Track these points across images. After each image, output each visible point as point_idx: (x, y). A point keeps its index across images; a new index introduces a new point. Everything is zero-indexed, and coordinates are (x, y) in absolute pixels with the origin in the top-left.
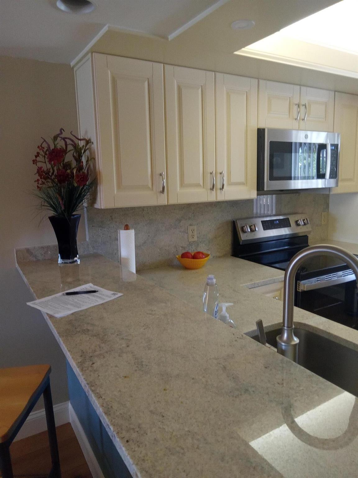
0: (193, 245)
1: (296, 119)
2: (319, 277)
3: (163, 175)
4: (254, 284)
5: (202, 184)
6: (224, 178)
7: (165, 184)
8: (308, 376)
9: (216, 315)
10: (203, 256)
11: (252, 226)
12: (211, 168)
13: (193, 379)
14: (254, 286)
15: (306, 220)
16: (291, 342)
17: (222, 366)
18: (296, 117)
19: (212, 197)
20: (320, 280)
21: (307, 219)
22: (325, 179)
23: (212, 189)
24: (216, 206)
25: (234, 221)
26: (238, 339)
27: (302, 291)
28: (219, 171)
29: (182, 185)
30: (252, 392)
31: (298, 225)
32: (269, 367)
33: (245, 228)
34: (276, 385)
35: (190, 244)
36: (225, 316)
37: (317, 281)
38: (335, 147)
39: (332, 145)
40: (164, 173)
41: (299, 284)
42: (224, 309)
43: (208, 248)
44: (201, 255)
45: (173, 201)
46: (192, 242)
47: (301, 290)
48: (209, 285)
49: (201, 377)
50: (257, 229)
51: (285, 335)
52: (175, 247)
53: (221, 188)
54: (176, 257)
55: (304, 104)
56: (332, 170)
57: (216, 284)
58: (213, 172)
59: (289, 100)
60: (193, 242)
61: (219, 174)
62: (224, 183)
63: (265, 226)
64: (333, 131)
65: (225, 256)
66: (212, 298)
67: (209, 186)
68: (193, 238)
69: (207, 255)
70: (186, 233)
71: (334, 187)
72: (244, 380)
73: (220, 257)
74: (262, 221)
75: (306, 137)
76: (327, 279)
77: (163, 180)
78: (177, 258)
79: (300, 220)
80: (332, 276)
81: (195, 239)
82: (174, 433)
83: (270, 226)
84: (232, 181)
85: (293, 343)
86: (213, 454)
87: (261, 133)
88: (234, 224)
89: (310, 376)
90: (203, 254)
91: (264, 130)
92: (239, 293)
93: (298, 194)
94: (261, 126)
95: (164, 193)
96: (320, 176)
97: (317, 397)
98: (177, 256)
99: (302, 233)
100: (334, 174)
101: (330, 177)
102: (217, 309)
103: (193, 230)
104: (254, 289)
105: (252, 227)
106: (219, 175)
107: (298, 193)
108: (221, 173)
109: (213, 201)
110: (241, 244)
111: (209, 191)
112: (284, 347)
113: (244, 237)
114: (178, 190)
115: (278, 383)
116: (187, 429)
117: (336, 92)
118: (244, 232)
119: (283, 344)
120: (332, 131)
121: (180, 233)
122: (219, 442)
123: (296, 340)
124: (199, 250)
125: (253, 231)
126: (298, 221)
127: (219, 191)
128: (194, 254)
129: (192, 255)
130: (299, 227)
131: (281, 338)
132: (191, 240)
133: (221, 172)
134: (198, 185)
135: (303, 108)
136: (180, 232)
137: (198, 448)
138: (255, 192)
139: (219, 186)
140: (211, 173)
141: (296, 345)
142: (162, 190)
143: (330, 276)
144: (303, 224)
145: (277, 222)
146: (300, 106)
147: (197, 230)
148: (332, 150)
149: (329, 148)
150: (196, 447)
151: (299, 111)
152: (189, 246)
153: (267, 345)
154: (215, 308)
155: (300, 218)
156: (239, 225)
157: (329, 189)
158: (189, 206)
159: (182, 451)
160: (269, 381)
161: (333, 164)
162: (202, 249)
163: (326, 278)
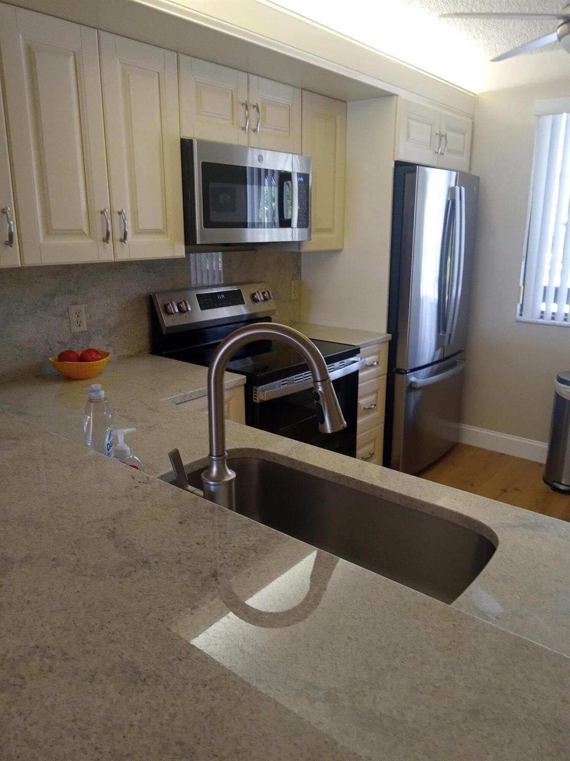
0: (81, 339)
1: (244, 129)
2: (285, 379)
3: (8, 213)
4: (185, 396)
5: (86, 230)
6: (126, 222)
7: (14, 230)
8: (245, 525)
9: (108, 450)
10: (97, 356)
11: (181, 303)
12: (102, 203)
13: (54, 560)
14: (184, 399)
15: (266, 292)
16: (223, 478)
17: (107, 531)
18: (243, 125)
19: (107, 254)
20: (286, 383)
21: (268, 292)
22: (292, 228)
23: (106, 240)
24: (119, 271)
25: (151, 295)
26: (139, 484)
27: (261, 401)
28: (117, 208)
29: (48, 230)
30: (153, 564)
31: (255, 300)
32: (185, 521)
33: (170, 307)
34: (194, 547)
35: (75, 337)
36: (125, 451)
37: (282, 385)
38: (305, 177)
39: (299, 175)
40: (11, 209)
41: (255, 391)
42: (121, 439)
43: (108, 343)
44: (94, 355)
45: (32, 260)
46: (78, 334)
47: (259, 399)
48: (93, 402)
49: (67, 555)
50: (189, 309)
51: (215, 469)
52: (47, 342)
53: (123, 238)
54: (49, 360)
55: (255, 105)
56: (301, 215)
57: (105, 399)
58: (105, 210)
59: (231, 94)
60: (79, 332)
61: (118, 215)
62: (127, 230)
63: (203, 304)
64: (302, 153)
65: (138, 354)
66: (100, 424)
67: (101, 235)
68: (79, 325)
69: (106, 355)
70: (67, 319)
71: (305, 241)
72: (142, 549)
73: (130, 357)
74: (198, 296)
75: (260, 159)
76: (296, 381)
77: (9, 222)
78: (51, 362)
79: (258, 292)
80: (304, 376)
81: (84, 327)
82: (9, 655)
83: (211, 302)
84: (141, 228)
85: (227, 479)
86: (76, 674)
87: (186, 146)
88: (151, 300)
89: (247, 526)
90: (97, 352)
91: (191, 141)
92: (158, 412)
93: (253, 252)
94: (187, 135)
95: (13, 245)
96: (285, 223)
97: (254, 555)
98: (51, 359)
99: (262, 312)
100: (305, 221)
101: (299, 226)
102: (110, 440)
103: (78, 313)
104: (185, 404)
105: (183, 305)
106: (116, 217)
107: (254, 250)
108: (120, 213)
109: (111, 261)
110: (164, 333)
111: (101, 243)
112: (212, 488)
113: (168, 322)
114: (42, 240)
115: (198, 544)
116: (33, 644)
117: (303, 90)
118: (168, 313)
119: (212, 483)
120: (300, 153)
121: (54, 318)
122: (88, 653)
123: (231, 474)
124: (92, 346)
125: (184, 312)
126: (255, 294)
127: (118, 244)
128: (82, 354)
129: (78, 355)
130: (257, 304)
131: (208, 475)
132: (76, 329)
133: (120, 210)
134: (80, 233)
135: (253, 111)
136: (55, 316)
137: (51, 671)
138: (183, 247)
139: (118, 235)
140: (102, 213)
141: (231, 480)
142: (8, 240)
143: (302, 377)
144: (262, 299)
145: (223, 296)
146: (249, 108)
147: (86, 312)
148: (299, 182)
149: (295, 180)
150: (46, 669)
151: (248, 115)
152: (73, 340)
153: (190, 487)
154: (107, 440)
155: (257, 289)
156: (159, 302)
157: (299, 243)
158: (69, 268)
159: (20, 682)
160: (184, 543)
161: (302, 204)
162: (97, 344)
163: (295, 379)
